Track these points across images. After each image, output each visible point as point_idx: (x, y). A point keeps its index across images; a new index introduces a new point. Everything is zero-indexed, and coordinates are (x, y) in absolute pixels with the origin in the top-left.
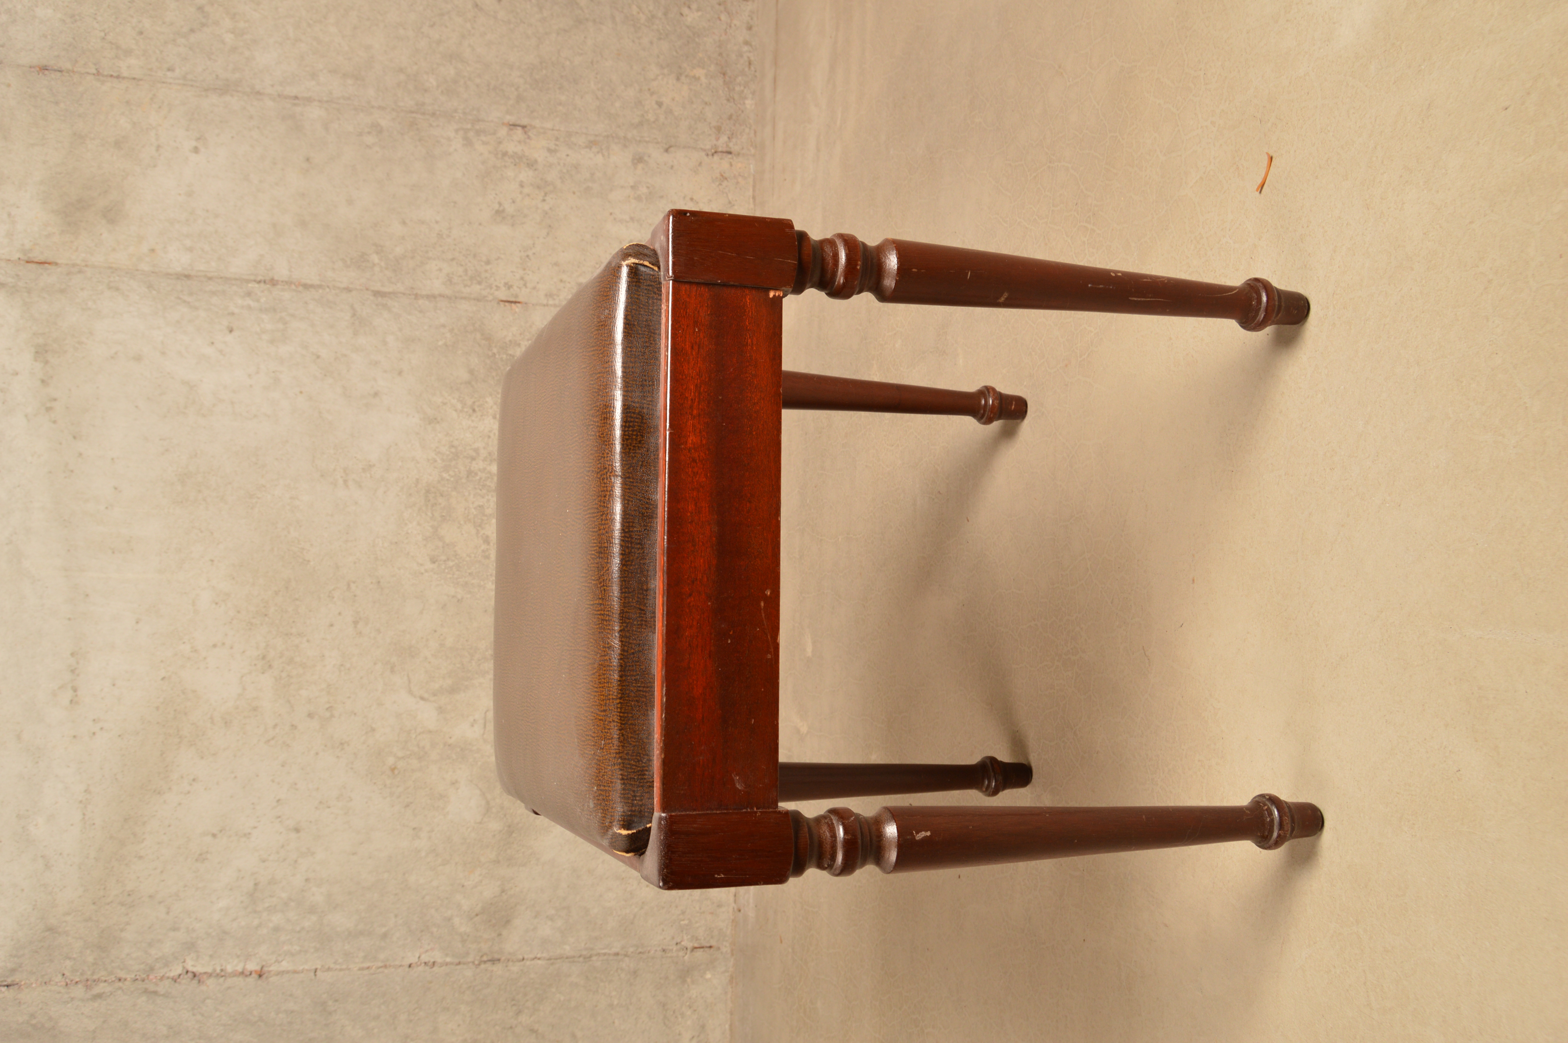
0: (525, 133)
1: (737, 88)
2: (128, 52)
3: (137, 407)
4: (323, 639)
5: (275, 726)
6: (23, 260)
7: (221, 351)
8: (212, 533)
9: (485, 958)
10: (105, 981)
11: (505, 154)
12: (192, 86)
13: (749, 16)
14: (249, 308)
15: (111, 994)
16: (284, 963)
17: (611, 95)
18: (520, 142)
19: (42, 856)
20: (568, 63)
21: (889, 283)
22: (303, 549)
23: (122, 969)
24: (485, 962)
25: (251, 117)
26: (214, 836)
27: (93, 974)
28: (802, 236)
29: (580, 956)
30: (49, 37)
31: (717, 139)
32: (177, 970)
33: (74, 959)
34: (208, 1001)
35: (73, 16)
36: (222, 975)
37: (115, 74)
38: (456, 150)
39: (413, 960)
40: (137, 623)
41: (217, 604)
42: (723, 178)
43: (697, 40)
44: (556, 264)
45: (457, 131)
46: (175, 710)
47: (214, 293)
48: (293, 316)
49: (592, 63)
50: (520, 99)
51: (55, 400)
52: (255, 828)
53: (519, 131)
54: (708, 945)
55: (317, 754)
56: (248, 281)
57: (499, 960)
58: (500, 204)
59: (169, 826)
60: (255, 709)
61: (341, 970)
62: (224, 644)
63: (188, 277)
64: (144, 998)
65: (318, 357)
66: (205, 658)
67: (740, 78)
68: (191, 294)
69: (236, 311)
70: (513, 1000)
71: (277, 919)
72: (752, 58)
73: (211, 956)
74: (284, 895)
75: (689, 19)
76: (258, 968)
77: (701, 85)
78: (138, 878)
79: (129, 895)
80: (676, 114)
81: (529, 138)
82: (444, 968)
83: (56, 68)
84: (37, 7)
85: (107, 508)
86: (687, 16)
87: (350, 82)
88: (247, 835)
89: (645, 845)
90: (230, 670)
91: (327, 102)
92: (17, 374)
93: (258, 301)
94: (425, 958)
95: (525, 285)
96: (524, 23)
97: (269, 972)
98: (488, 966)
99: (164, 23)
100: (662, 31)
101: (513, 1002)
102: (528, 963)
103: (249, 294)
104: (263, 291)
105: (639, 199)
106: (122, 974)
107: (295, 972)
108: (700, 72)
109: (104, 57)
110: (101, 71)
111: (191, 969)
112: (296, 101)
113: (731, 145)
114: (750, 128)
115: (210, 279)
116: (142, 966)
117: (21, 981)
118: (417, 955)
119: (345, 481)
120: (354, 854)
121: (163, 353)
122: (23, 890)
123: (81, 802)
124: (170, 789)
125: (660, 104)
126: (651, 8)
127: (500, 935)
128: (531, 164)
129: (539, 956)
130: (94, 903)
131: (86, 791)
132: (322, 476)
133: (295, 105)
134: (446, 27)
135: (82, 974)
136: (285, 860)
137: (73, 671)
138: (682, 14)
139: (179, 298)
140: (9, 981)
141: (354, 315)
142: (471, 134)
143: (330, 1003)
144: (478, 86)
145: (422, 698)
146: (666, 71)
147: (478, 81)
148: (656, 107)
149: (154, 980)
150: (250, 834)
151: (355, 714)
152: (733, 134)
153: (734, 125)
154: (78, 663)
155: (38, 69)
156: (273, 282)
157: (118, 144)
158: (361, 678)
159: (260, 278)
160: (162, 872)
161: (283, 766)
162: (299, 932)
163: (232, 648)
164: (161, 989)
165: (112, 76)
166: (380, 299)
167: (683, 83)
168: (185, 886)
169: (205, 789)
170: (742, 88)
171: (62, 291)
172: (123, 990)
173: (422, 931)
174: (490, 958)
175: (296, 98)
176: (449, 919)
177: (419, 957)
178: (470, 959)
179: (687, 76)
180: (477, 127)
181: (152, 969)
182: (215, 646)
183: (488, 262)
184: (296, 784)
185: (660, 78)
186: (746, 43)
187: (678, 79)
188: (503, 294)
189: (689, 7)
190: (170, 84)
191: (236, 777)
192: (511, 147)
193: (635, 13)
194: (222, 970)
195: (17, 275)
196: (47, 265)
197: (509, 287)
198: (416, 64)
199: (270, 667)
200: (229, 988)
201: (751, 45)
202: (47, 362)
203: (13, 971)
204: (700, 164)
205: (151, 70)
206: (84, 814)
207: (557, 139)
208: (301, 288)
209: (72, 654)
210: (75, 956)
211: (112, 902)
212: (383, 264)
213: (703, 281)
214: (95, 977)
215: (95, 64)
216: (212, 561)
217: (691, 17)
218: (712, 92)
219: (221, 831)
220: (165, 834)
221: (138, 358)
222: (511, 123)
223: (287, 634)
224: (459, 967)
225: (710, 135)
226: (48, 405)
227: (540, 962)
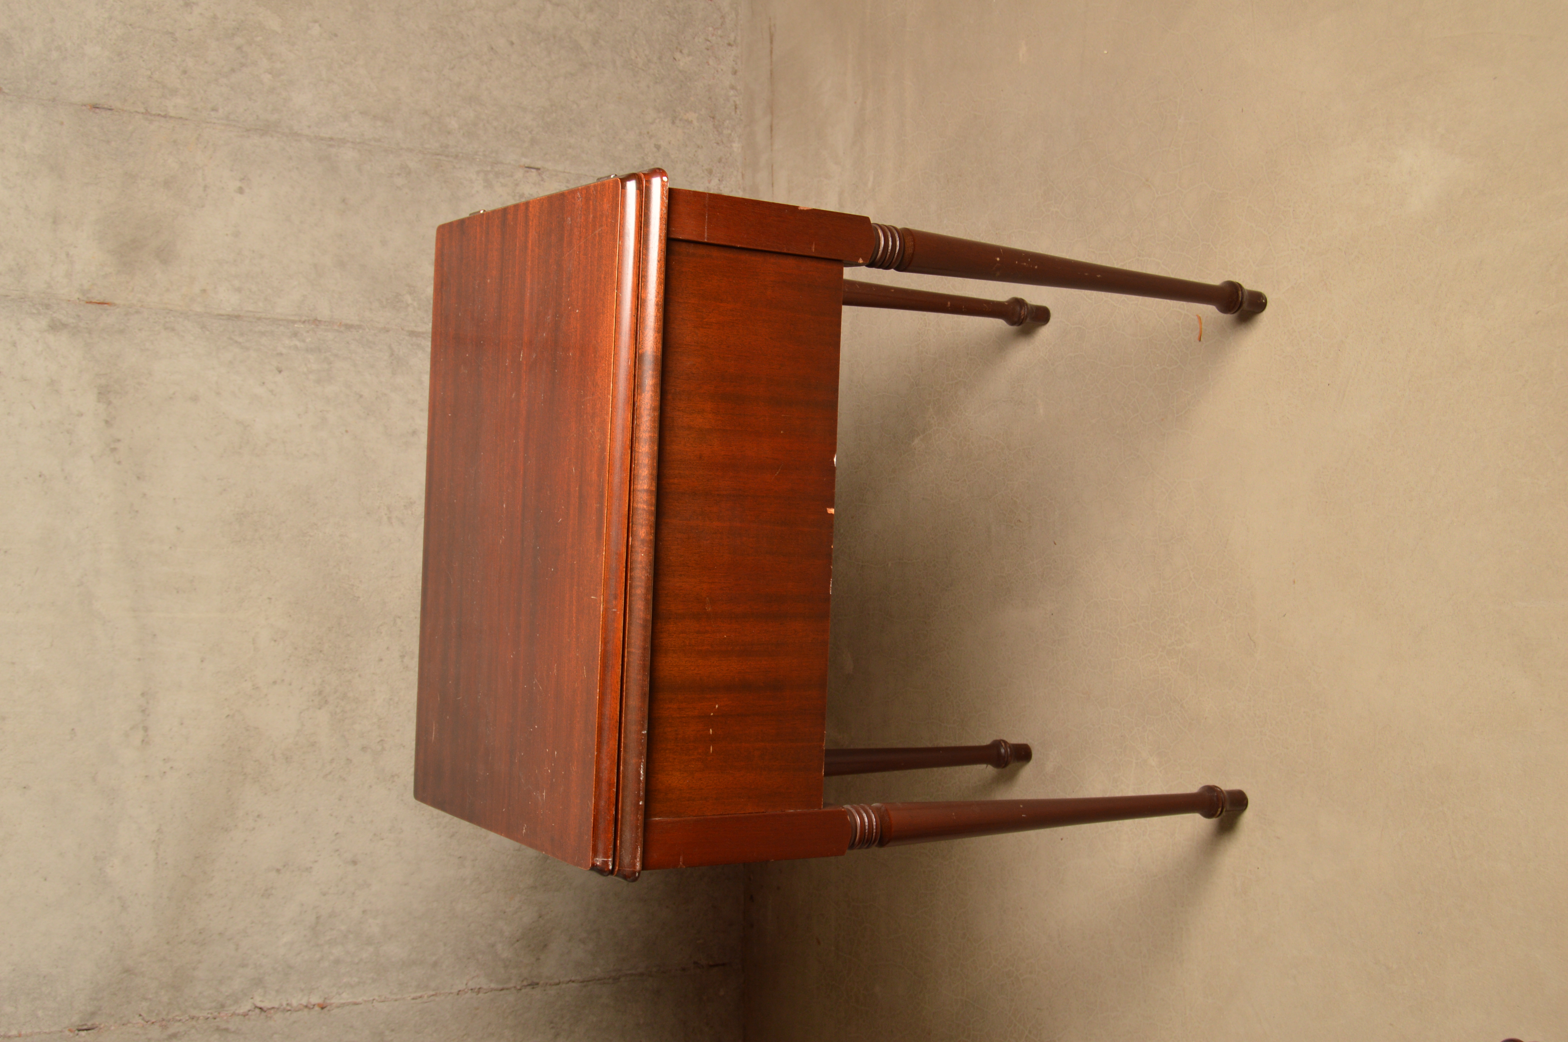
0: (540, 174)
1: (726, 132)
2: (174, 92)
3: (195, 447)
4: (374, 674)
5: (332, 761)
6: (83, 301)
7: (272, 391)
8: (269, 572)
9: (526, 983)
10: (180, 1020)
12: (235, 126)
13: (734, 61)
14: (296, 348)
15: (185, 1033)
16: (345, 995)
17: (614, 138)
18: (534, 184)
19: (118, 898)
20: (575, 106)
22: (353, 585)
23: (195, 1008)
24: (526, 986)
25: (290, 158)
26: (278, 871)
27: (168, 1014)
29: (610, 978)
30: (98, 75)
31: (710, 182)
32: (246, 1006)
33: (151, 1000)
34: (276, 1036)
35: (120, 54)
36: (288, 1009)
37: (163, 114)
38: (478, 192)
39: (462, 987)
40: (202, 661)
41: (275, 641)
43: (689, 84)
45: (478, 173)
46: (240, 748)
47: (263, 334)
48: (336, 355)
49: (596, 106)
50: (534, 141)
51: (119, 440)
52: (316, 861)
54: (722, 962)
55: (371, 787)
56: (294, 322)
57: (538, 984)
59: (236, 863)
60: (313, 744)
61: (396, 1000)
62: (283, 680)
63: (238, 317)
64: (217, 1036)
65: (361, 396)
66: (266, 695)
67: (727, 122)
68: (242, 334)
69: (284, 351)
70: (552, 1023)
71: (337, 951)
72: (738, 103)
73: (277, 991)
74: (343, 928)
75: (682, 64)
76: (320, 1001)
77: (694, 128)
78: (209, 915)
79: (200, 933)
80: (673, 157)
81: (543, 180)
82: (489, 994)
83: (106, 106)
84: (86, 44)
85: (171, 548)
86: (679, 60)
87: (379, 123)
88: (309, 869)
90: (289, 707)
91: (359, 143)
92: (82, 415)
93: (304, 341)
94: (472, 984)
96: (535, 66)
97: (331, 1004)
98: (530, 990)
99: (206, 62)
100: (657, 76)
101: (552, 1025)
102: (564, 986)
103: (295, 334)
104: (308, 332)
106: (195, 1013)
107: (356, 1004)
108: (692, 116)
109: (152, 96)
110: (149, 110)
111: (259, 1004)
112: (332, 143)
113: (722, 187)
114: (738, 171)
115: (259, 319)
116: (214, 1004)
117: (100, 1024)
118: (465, 982)
119: (389, 518)
120: (406, 884)
121: (218, 394)
122: (101, 932)
123: (154, 841)
124: (236, 826)
125: (658, 147)
126: (647, 52)
127: (538, 959)
129: (573, 978)
130: (168, 943)
131: (158, 830)
132: (368, 513)
133: (331, 146)
134: (465, 70)
135: (158, 1014)
136: (344, 892)
137: (143, 711)
138: (675, 59)
139: (230, 339)
140: (90, 1024)
141: (392, 355)
142: (491, 176)
143: (387, 1033)
144: (495, 128)
146: (662, 115)
147: (495, 124)
148: (654, 150)
149: (225, 1018)
150: (311, 868)
151: (404, 747)
152: (723, 177)
153: (724, 168)
154: (148, 703)
155: (89, 107)
156: (316, 322)
157: (167, 184)
158: (409, 711)
159: (304, 318)
160: (230, 909)
161: (340, 800)
162: (358, 964)
163: (290, 684)
164: (232, 1026)
165: (159, 115)
166: (414, 339)
167: (678, 127)
168: (253, 922)
169: (269, 825)
170: (729, 132)
171: (122, 332)
172: (196, 1029)
173: (469, 958)
174: (529, 982)
175: (332, 139)
176: (493, 946)
177: (466, 984)
178: (511, 985)
179: (680, 120)
180: (496, 169)
181: (223, 1006)
182: (275, 683)
184: (352, 817)
185: (657, 121)
186: (733, 88)
187: (673, 123)
189: (681, 52)
190: (214, 123)
191: (297, 812)
192: (527, 189)
193: (633, 57)
194: (288, 1004)
195: (79, 316)
196: (106, 305)
198: (440, 106)
199: (326, 702)
200: (295, 1022)
201: (736, 90)
202: (110, 403)
203: (93, 1014)
205: (196, 109)
206: (157, 854)
207: (568, 181)
208: (343, 329)
209: (143, 694)
210: (150, 996)
211: (185, 941)
212: (415, 304)
214: (170, 1017)
215: (143, 103)
216: (270, 599)
217: (684, 61)
218: (704, 135)
219: (284, 866)
220: (232, 871)
221: (195, 399)
222: (526, 165)
223: (340, 670)
224: (502, 992)
225: (703, 177)
226: (113, 446)
227: (574, 985)
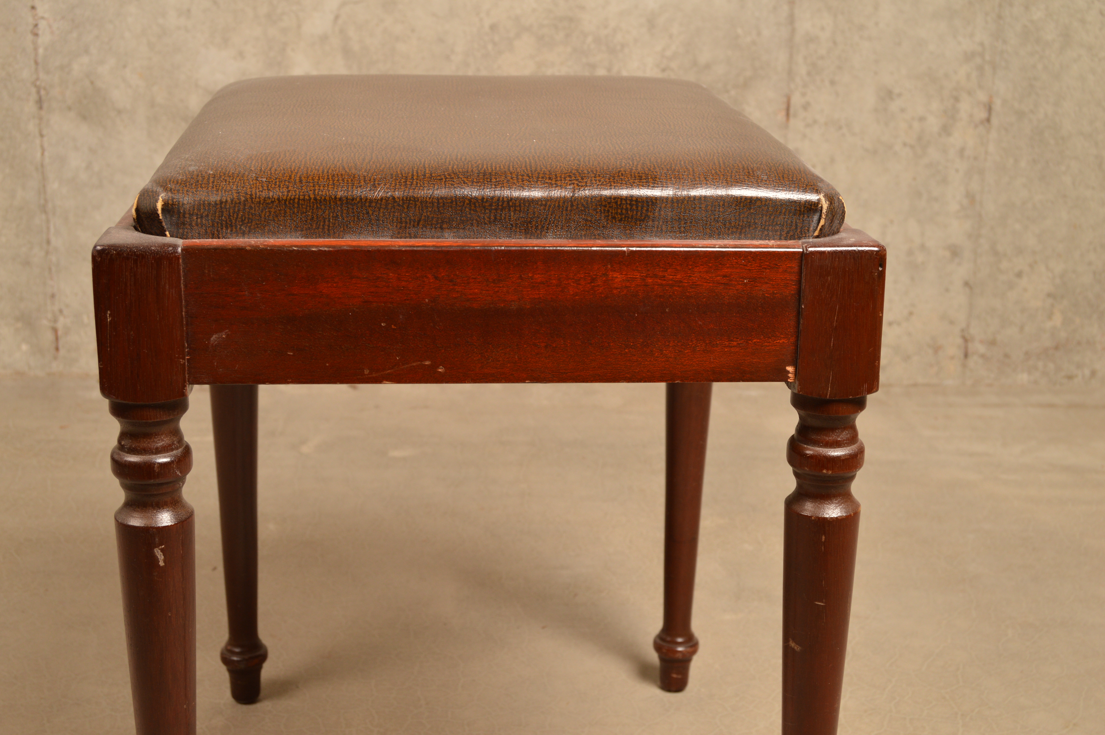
0: (982, 122)
1: (1040, 364)
9: (43, 92)
11: (957, 99)
17: (1028, 218)
18: (971, 116)
20: (1063, 169)
21: (809, 509)
24: (38, 92)
28: (860, 405)
29: (46, 200)
31: (981, 342)
38: (960, 43)
39: (41, 11)
42: (937, 349)
43: (1095, 316)
44: (832, 160)
45: (982, 44)
49: (1064, 196)
50: (1021, 115)
53: (983, 115)
54: (60, 346)
57: (41, 108)
58: (900, 95)
67: (1053, 366)
72: (1076, 380)
77: (1043, 322)
80: (1009, 294)
81: (976, 126)
82: (32, 46)
89: (145, 231)
94: (43, 24)
95: (808, 126)
98: (34, 97)
102: (38, 141)
105: (910, 253)
108: (1058, 319)
113: (975, 357)
114: (995, 379)
118: (46, 15)
125: (1019, 275)
127: (70, 109)
128: (946, 130)
129: (46, 154)
142: (978, 60)
144: (1034, 66)
145: (337, 17)
146: (1058, 281)
147: (1040, 66)
148: (1016, 270)
152: (987, 359)
153: (998, 361)
167: (1044, 301)
170: (1041, 369)
173: (73, 21)
174: (44, 98)
176: (87, 51)
177: (43, 18)
178: (42, 75)
179: (1052, 305)
180: (986, 67)
183: (832, 83)
185: (1050, 274)
186: (1093, 373)
187: (1049, 295)
188: (797, 100)
192: (965, 106)
197: (806, 107)
201: (1091, 378)
204: (952, 323)
207: (976, 158)
213: (803, 287)
218: (1036, 335)
222: (992, 105)
224: (33, 63)
225: (986, 333)
227: (39, 155)
